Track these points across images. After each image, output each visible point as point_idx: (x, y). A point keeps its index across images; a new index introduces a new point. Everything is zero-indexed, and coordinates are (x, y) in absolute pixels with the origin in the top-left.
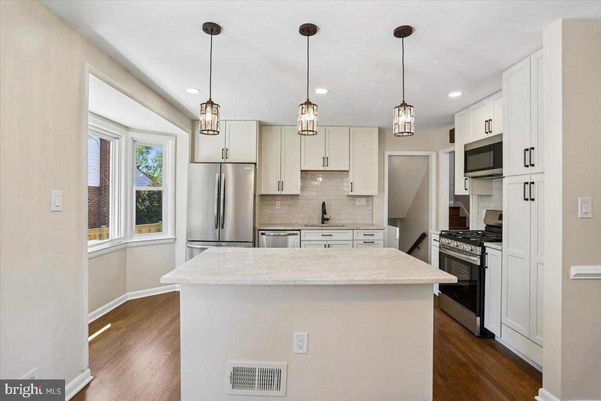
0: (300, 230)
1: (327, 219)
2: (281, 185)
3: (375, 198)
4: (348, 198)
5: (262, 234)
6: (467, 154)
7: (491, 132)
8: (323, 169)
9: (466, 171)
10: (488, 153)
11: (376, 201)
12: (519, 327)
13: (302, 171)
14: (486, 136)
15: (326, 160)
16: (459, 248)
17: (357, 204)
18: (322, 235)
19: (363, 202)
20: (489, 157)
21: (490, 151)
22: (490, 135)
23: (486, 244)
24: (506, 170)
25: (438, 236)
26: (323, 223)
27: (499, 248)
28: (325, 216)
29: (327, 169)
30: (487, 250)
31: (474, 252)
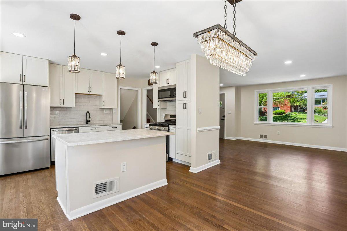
0: (77, 127)
1: (89, 121)
2: (62, 101)
3: (113, 110)
4: (101, 110)
5: (53, 131)
6: (159, 91)
7: (169, 84)
8: (89, 93)
9: (159, 98)
10: (168, 92)
11: (114, 111)
12: (182, 152)
13: (75, 93)
14: (167, 85)
15: (90, 88)
16: (159, 129)
17: (105, 113)
18: (91, 129)
19: (107, 112)
20: (168, 93)
21: (169, 91)
22: (168, 85)
23: (169, 126)
24: (177, 98)
25: (149, 126)
26: (87, 123)
27: (175, 126)
28: (89, 119)
29: (91, 93)
30: (170, 128)
31: (165, 130)
